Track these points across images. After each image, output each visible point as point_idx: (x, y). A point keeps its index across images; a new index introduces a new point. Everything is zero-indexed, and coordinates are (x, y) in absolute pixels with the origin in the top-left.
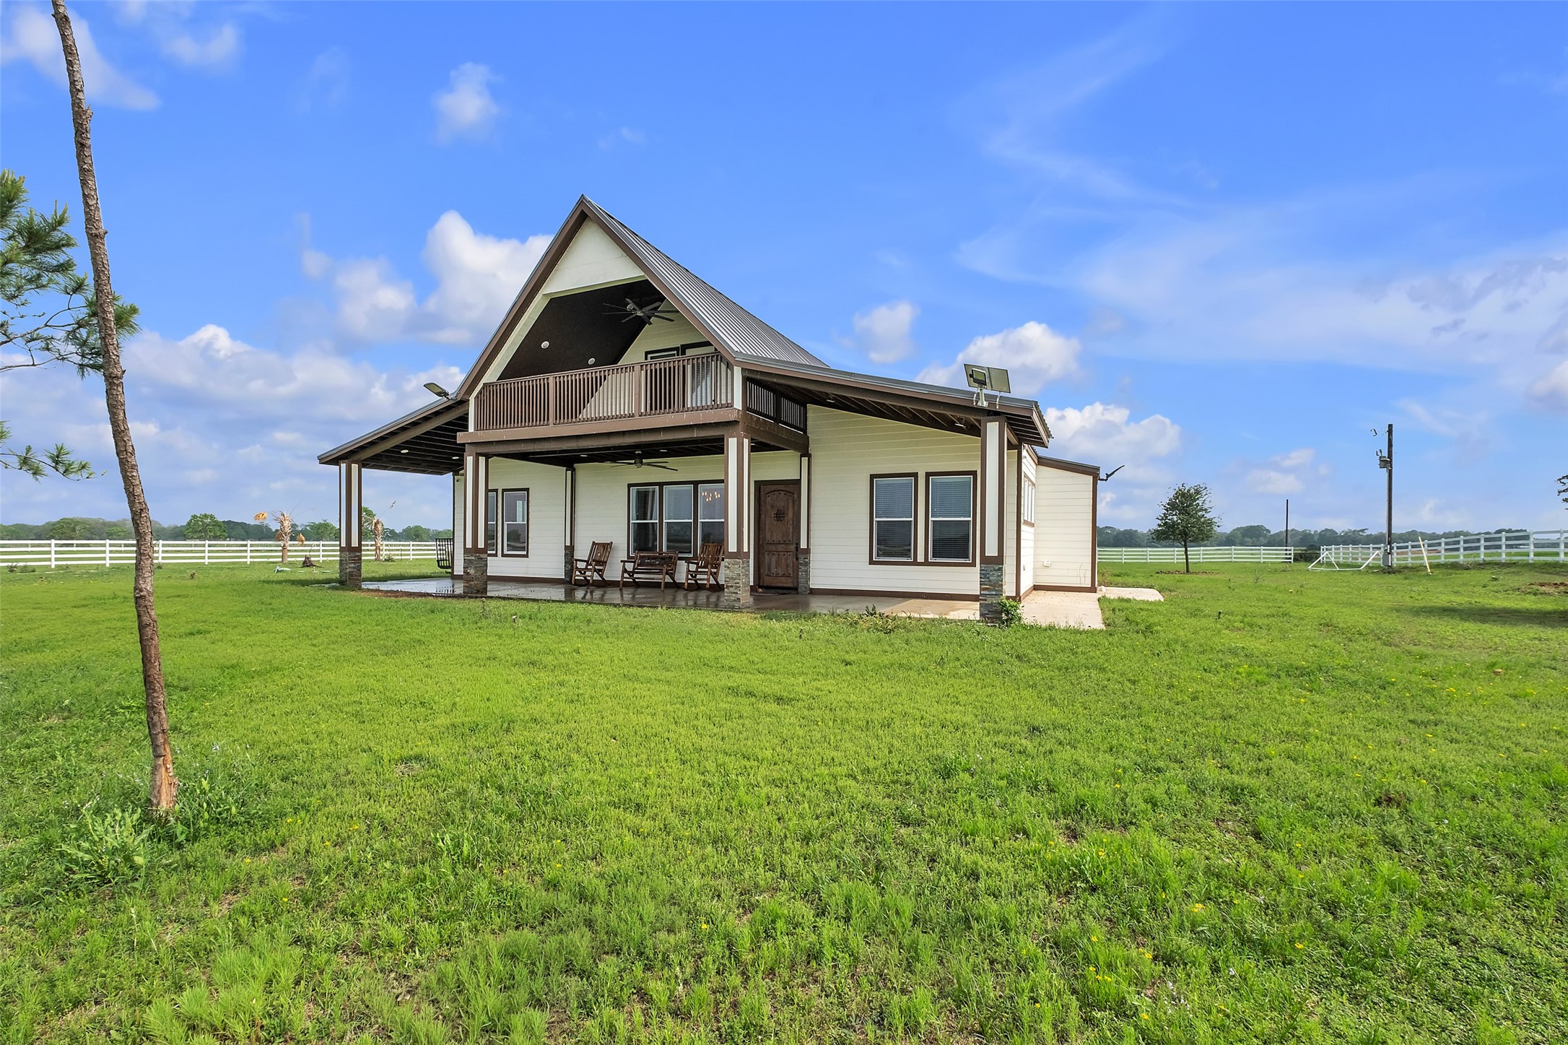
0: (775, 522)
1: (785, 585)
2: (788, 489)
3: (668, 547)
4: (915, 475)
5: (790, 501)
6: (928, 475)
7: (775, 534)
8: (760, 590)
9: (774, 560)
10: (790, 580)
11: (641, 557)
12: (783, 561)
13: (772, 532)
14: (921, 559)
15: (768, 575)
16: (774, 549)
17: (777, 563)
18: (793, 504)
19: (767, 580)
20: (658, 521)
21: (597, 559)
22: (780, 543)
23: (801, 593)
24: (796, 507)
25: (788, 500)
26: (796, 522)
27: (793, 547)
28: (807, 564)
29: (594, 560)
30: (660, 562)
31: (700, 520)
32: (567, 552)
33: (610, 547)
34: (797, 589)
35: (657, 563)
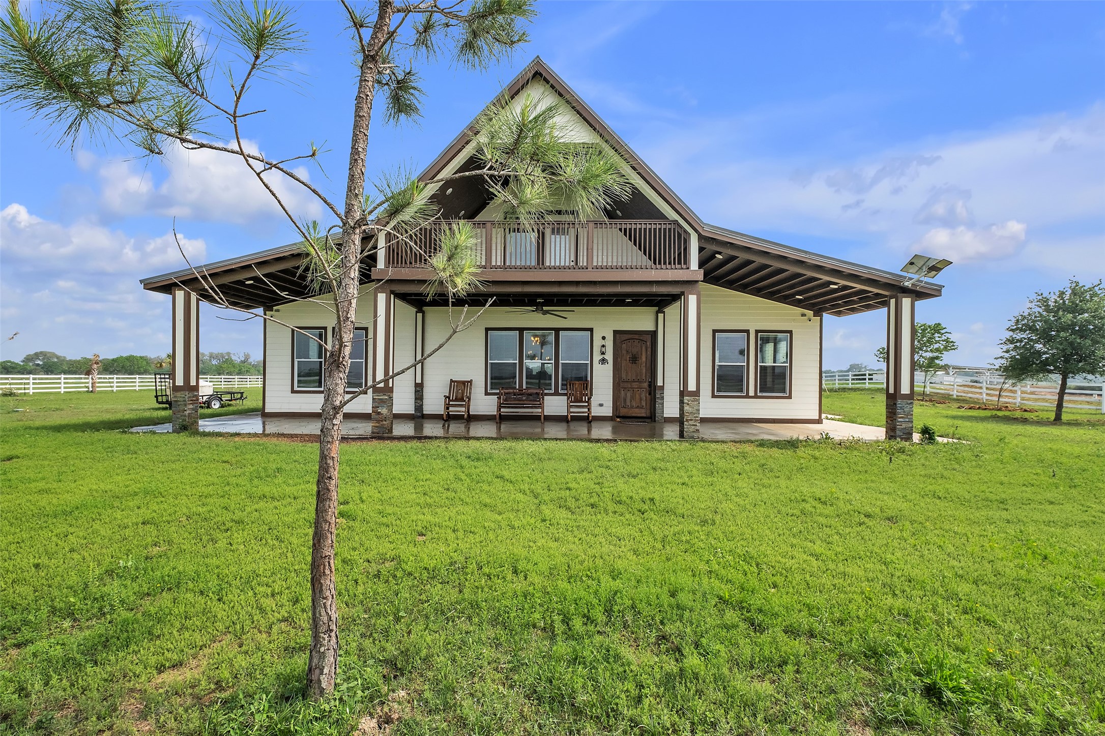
0: (630, 365)
1: (639, 415)
2: (643, 338)
3: (527, 383)
4: (747, 332)
5: (644, 348)
6: (757, 332)
7: (630, 374)
8: (618, 420)
9: (629, 395)
10: (643, 411)
11: (506, 394)
12: (637, 396)
13: (627, 373)
14: (752, 393)
15: (624, 407)
16: (629, 386)
17: (632, 398)
18: (646, 350)
19: (623, 412)
20: (517, 362)
21: (460, 396)
22: (634, 381)
23: (655, 421)
24: (649, 353)
25: (641, 347)
26: (649, 364)
27: (646, 385)
28: (663, 398)
29: (456, 396)
30: (527, 398)
31: (560, 362)
32: (418, 389)
33: (471, 385)
34: (650, 418)
35: (524, 398)
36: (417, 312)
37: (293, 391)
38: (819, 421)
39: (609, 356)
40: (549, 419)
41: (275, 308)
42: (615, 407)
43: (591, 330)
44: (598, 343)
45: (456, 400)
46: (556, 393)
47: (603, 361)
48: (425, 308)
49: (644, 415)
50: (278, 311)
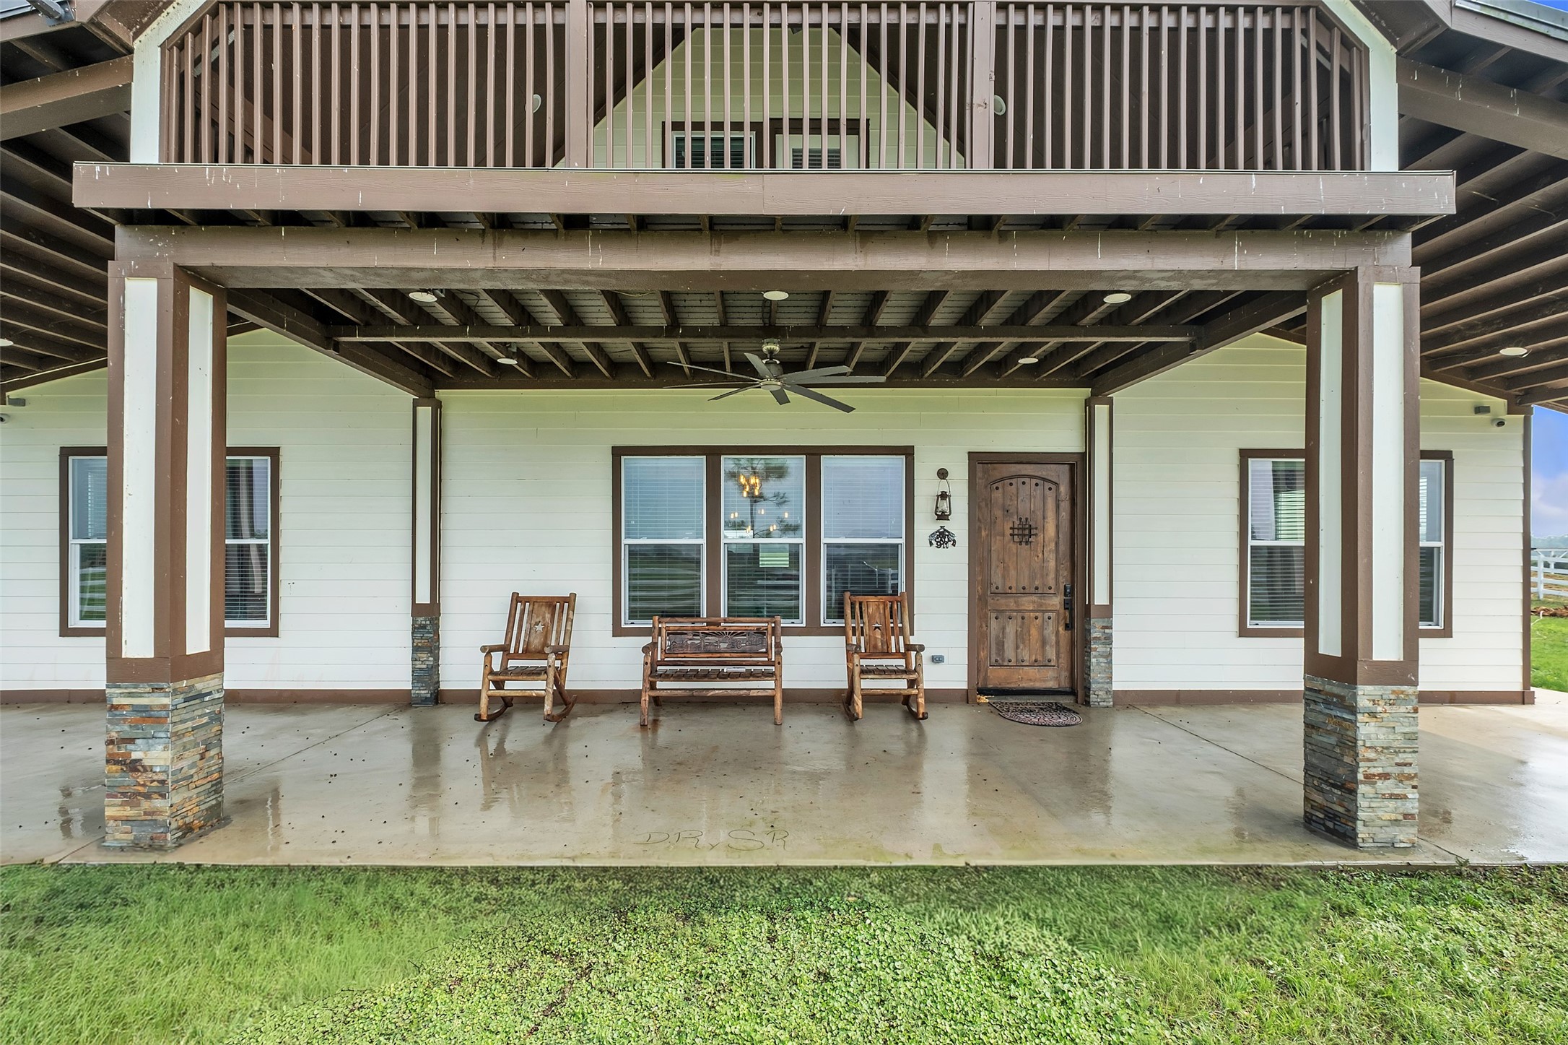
0: (1013, 547)
1: (1038, 685)
2: (1044, 475)
3: (731, 601)
5: (1050, 503)
7: (1013, 573)
8: (984, 699)
9: (1011, 629)
10: (1050, 673)
11: (671, 633)
12: (1034, 632)
13: (1006, 569)
15: (997, 664)
16: (1012, 606)
17: (1021, 638)
18: (1058, 507)
19: (997, 677)
20: (703, 541)
21: (536, 642)
22: (1024, 592)
23: (1087, 703)
24: (1065, 515)
25: (1044, 499)
26: (1064, 548)
27: (1056, 602)
28: (1108, 640)
29: (528, 643)
30: (733, 645)
31: (824, 540)
32: (421, 620)
33: (571, 608)
34: (1072, 692)
35: (724, 646)
36: (416, 404)
37: (66, 631)
38: (1524, 698)
39: (959, 525)
40: (799, 700)
41: (12, 394)
42: (976, 666)
43: (908, 452)
44: (926, 488)
45: (528, 653)
46: (813, 629)
47: (942, 538)
48: (441, 394)
49: (1052, 685)
50: (20, 402)
